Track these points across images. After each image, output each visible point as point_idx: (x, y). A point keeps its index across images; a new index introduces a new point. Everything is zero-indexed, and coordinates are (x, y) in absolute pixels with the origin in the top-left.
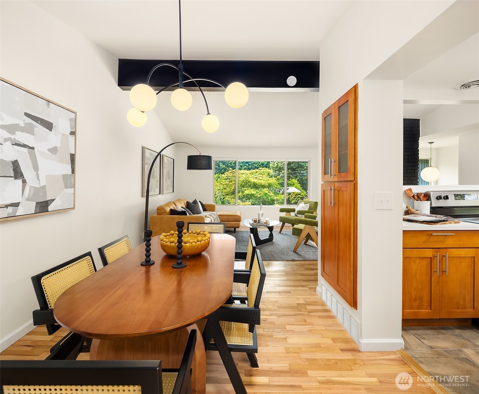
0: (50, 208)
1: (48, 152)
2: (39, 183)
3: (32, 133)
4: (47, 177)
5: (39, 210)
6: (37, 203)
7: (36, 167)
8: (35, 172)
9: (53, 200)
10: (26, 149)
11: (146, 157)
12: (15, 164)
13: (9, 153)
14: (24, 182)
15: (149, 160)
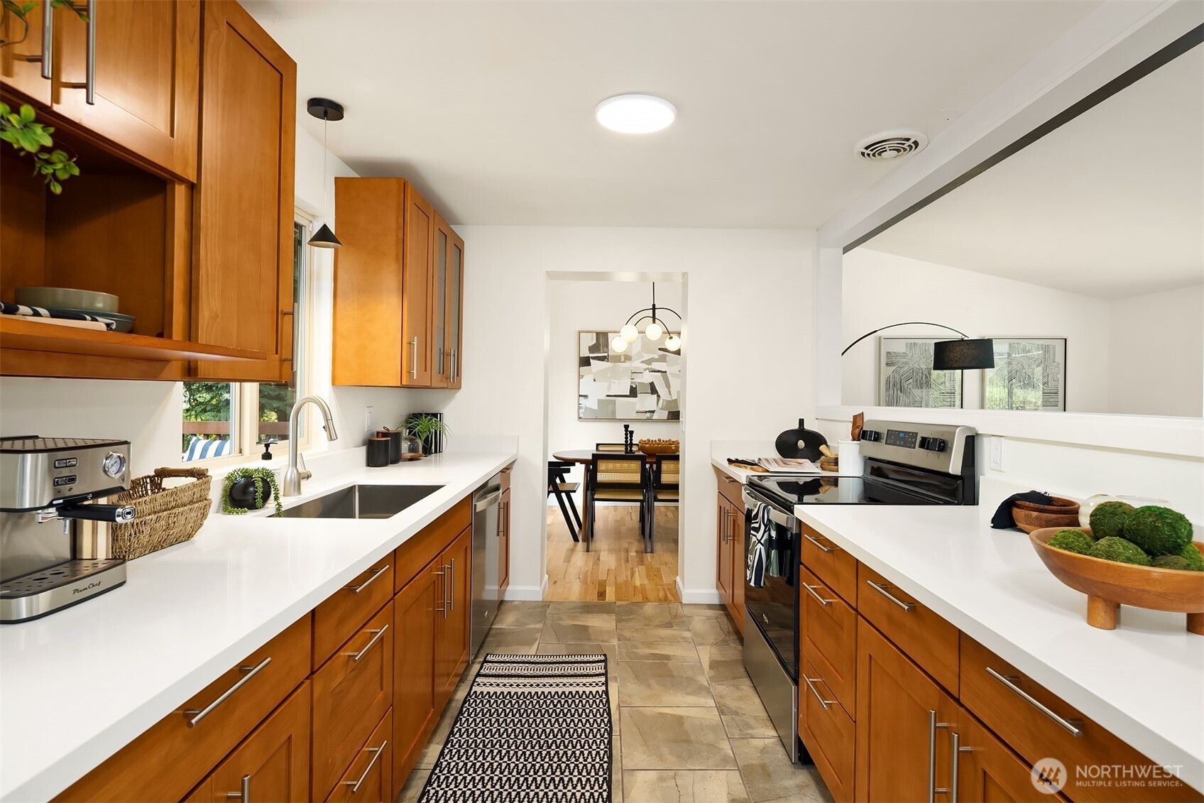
3: (665, 361)
4: (678, 392)
5: (670, 418)
6: (669, 412)
7: (667, 385)
8: (667, 389)
10: (659, 374)
11: (888, 352)
12: (652, 385)
13: (647, 378)
14: (658, 396)
15: (904, 357)
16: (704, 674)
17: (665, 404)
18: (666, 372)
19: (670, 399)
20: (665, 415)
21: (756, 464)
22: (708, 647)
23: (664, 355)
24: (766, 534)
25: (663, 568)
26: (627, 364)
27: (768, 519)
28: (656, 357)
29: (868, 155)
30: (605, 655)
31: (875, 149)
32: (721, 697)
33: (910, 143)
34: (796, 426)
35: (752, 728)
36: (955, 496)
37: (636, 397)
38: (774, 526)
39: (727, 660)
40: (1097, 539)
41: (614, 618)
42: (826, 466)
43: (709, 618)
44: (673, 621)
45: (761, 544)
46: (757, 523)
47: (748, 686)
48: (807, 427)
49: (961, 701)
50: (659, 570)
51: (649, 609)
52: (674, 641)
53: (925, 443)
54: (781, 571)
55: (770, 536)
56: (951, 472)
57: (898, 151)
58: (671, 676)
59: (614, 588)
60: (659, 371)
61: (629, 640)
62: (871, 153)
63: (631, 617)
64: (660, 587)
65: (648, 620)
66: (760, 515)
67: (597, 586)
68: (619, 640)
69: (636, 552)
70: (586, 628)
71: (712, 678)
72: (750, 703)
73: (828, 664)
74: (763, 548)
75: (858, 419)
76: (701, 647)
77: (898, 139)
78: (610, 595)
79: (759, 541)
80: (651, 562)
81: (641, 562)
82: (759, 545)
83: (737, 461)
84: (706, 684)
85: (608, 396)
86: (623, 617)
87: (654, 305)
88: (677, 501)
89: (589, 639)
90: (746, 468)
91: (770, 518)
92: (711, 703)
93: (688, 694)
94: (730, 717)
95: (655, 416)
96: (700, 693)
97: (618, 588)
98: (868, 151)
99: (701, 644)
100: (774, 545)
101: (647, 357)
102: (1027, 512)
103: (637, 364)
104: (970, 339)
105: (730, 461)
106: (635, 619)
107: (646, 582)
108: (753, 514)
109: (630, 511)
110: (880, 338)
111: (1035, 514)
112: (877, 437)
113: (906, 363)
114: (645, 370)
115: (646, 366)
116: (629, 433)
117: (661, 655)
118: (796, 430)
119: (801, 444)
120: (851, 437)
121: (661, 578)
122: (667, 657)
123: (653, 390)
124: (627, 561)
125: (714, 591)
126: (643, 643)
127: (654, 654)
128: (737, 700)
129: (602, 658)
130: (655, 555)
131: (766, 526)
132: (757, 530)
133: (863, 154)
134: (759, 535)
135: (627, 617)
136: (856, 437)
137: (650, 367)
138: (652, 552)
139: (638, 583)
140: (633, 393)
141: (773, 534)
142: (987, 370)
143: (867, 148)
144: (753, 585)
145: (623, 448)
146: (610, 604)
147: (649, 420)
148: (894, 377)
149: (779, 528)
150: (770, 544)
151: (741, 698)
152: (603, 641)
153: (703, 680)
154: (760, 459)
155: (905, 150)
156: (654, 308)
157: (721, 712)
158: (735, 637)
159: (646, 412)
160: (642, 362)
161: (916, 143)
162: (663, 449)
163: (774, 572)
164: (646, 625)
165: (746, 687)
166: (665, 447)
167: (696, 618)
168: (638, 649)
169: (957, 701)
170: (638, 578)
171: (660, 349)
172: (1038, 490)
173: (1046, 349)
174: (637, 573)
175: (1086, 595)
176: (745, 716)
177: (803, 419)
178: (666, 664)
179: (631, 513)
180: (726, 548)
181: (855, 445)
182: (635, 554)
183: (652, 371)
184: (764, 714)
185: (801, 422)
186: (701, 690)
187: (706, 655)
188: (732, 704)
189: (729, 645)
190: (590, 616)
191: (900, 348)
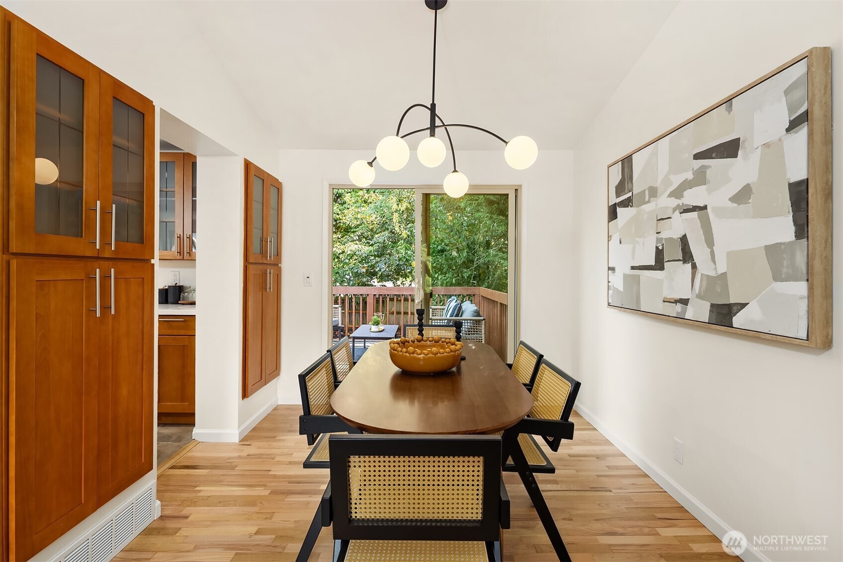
0: (738, 320)
1: (729, 204)
2: (715, 269)
4: (730, 255)
5: (716, 319)
6: (712, 305)
7: (710, 241)
8: (708, 249)
9: (743, 305)
10: (696, 215)
12: (684, 240)
13: (678, 227)
14: (694, 267)
17: (705, 283)
18: (705, 208)
19: (712, 273)
20: (705, 311)
26: (652, 205)
28: (690, 175)
37: (663, 268)
60: (695, 209)
85: (633, 268)
95: (689, 312)
101: (677, 179)
103: (664, 201)
114: (675, 209)
115: (674, 202)
123: (686, 254)
137: (681, 201)
140: (660, 260)
147: (680, 320)
159: (674, 301)
160: (671, 194)
171: (695, 158)
183: (685, 211)
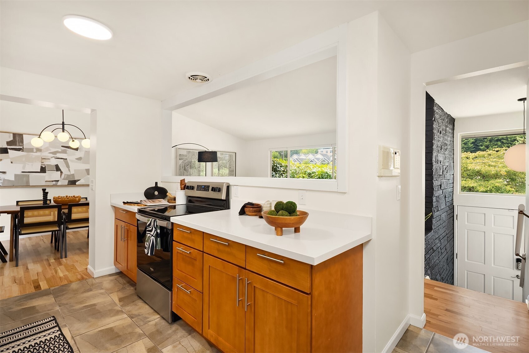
0: (77, 183)
1: (75, 160)
3: (66, 153)
4: (75, 170)
5: (70, 184)
6: (69, 181)
7: (68, 166)
8: (67, 168)
9: (79, 180)
10: (62, 160)
11: (180, 154)
12: (57, 166)
13: (54, 162)
14: (61, 172)
15: (186, 157)
16: (117, 305)
17: (66, 176)
18: (67, 159)
19: (69, 174)
20: (66, 182)
21: (138, 203)
22: (116, 293)
23: (65, 149)
24: (156, 232)
25: (76, 264)
26: (38, 154)
27: (156, 225)
28: (60, 150)
29: (191, 79)
30: (53, 317)
31: (194, 77)
32: (129, 312)
33: (207, 79)
34: (154, 185)
35: (148, 318)
36: (224, 207)
37: (46, 172)
38: (159, 228)
39: (127, 295)
40: (278, 212)
41: (52, 296)
42: (170, 201)
43: (111, 281)
44: (91, 287)
45: (154, 236)
46: (151, 228)
47: (141, 303)
48: (159, 185)
49: (246, 268)
50: (73, 265)
51: (74, 286)
52: (94, 297)
53: (214, 189)
54: (162, 246)
55: (157, 232)
56: (222, 199)
57: (202, 80)
58: (100, 312)
59: (45, 282)
60: (62, 159)
61: (67, 304)
62: (193, 78)
63: (64, 293)
64: (77, 274)
65: (76, 291)
66: (152, 224)
67: (32, 284)
68: (60, 306)
69: (55, 259)
70: (34, 307)
71: (122, 306)
72: (143, 309)
73: (189, 276)
74: (154, 238)
75: (182, 182)
76: (112, 294)
77: (202, 76)
78: (44, 286)
79: (152, 236)
80: (67, 263)
81: (60, 264)
82: (153, 237)
83: (128, 203)
84: (120, 309)
85: (23, 172)
86: (59, 295)
87: (63, 122)
88: (88, 227)
89: (38, 312)
90: (135, 205)
91: (157, 225)
92: (125, 316)
93: (111, 317)
94: (136, 318)
95: (59, 183)
96: (118, 314)
97: (48, 281)
98: (192, 77)
99: (111, 293)
100: (159, 236)
101: (53, 150)
102: (249, 209)
103: (46, 154)
104: (210, 151)
105: (124, 203)
106: (67, 293)
107: (67, 273)
108: (148, 224)
109: (42, 238)
110: (177, 148)
111: (251, 209)
112: (192, 188)
113: (187, 159)
114: (52, 157)
115: (53, 155)
116: (45, 194)
117: (90, 305)
118: (154, 187)
119: (156, 193)
120: (180, 189)
121: (76, 269)
122: (94, 305)
123: (58, 168)
124: (50, 265)
125: (114, 267)
126: (76, 303)
127: (85, 306)
128: (137, 310)
129: (52, 318)
130: (68, 258)
131: (155, 228)
132: (151, 231)
133: (189, 78)
134: (152, 233)
135: (61, 294)
136: (183, 189)
137: (55, 156)
138: (66, 257)
139: (61, 275)
140: (43, 170)
141: (159, 231)
142: (214, 163)
143: (191, 76)
144: (150, 255)
145: (42, 202)
146: (45, 290)
147: (55, 186)
148: (182, 165)
149: (162, 228)
150: (157, 236)
151: (140, 308)
152: (48, 310)
153: (118, 308)
154: (141, 201)
155: (204, 81)
156: (63, 124)
157: (132, 317)
158: (128, 284)
159: (53, 181)
160: (50, 153)
161: (208, 80)
162: (70, 201)
163: (159, 247)
164: (75, 294)
165: (140, 303)
166: (72, 200)
167: (104, 282)
168: (74, 306)
169: (245, 269)
170: (61, 272)
171: (62, 146)
172: (250, 202)
173: (230, 156)
174: (59, 271)
175: (274, 227)
176: (144, 315)
177: (157, 182)
178: (95, 308)
179: (43, 239)
180: (121, 244)
181: (183, 192)
182: (54, 261)
183: (57, 158)
184: (152, 311)
185: (156, 183)
186: (118, 312)
187: (115, 297)
188: (135, 312)
189: (126, 289)
190: (34, 300)
191: (184, 152)
